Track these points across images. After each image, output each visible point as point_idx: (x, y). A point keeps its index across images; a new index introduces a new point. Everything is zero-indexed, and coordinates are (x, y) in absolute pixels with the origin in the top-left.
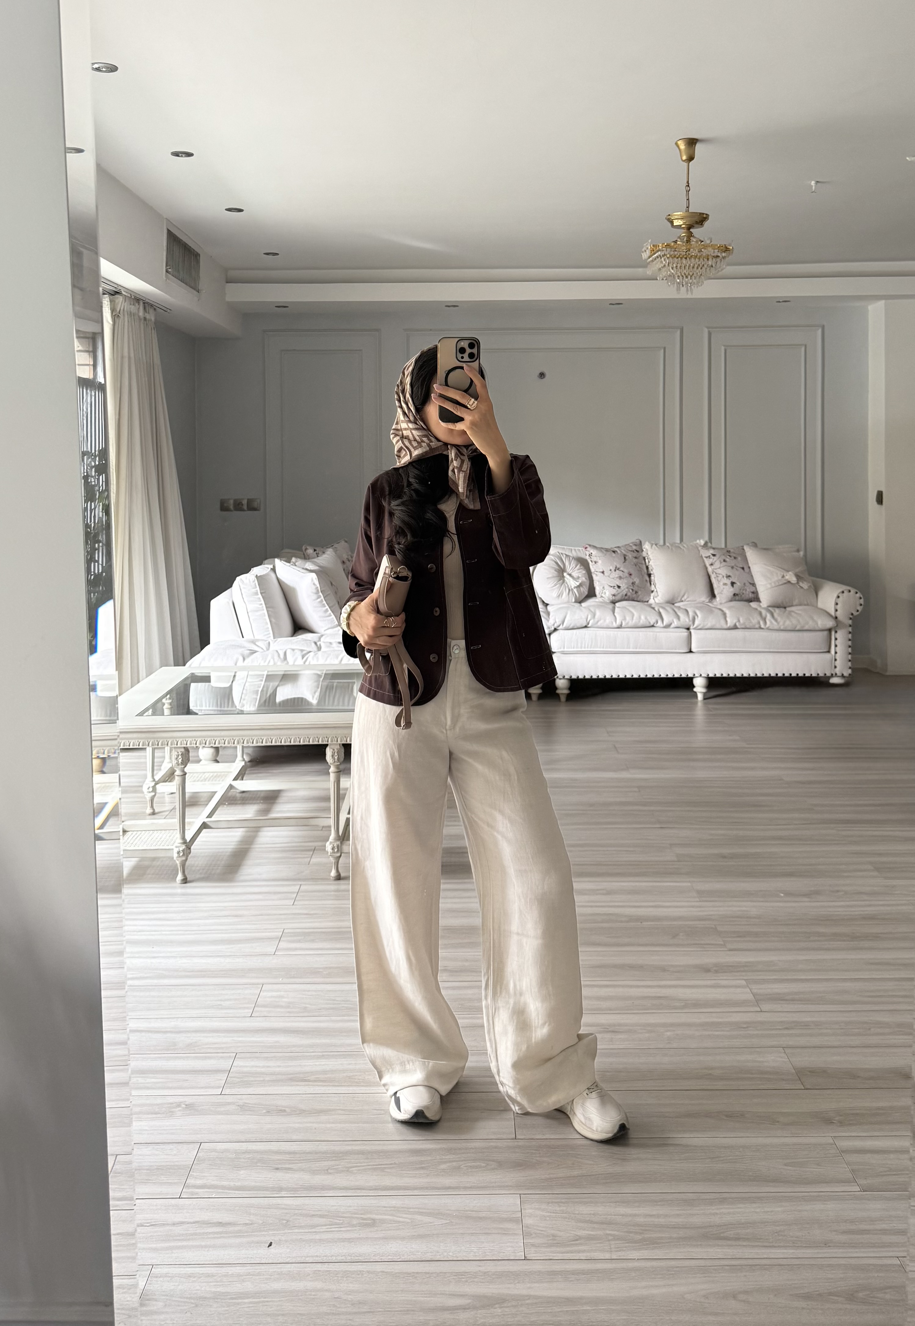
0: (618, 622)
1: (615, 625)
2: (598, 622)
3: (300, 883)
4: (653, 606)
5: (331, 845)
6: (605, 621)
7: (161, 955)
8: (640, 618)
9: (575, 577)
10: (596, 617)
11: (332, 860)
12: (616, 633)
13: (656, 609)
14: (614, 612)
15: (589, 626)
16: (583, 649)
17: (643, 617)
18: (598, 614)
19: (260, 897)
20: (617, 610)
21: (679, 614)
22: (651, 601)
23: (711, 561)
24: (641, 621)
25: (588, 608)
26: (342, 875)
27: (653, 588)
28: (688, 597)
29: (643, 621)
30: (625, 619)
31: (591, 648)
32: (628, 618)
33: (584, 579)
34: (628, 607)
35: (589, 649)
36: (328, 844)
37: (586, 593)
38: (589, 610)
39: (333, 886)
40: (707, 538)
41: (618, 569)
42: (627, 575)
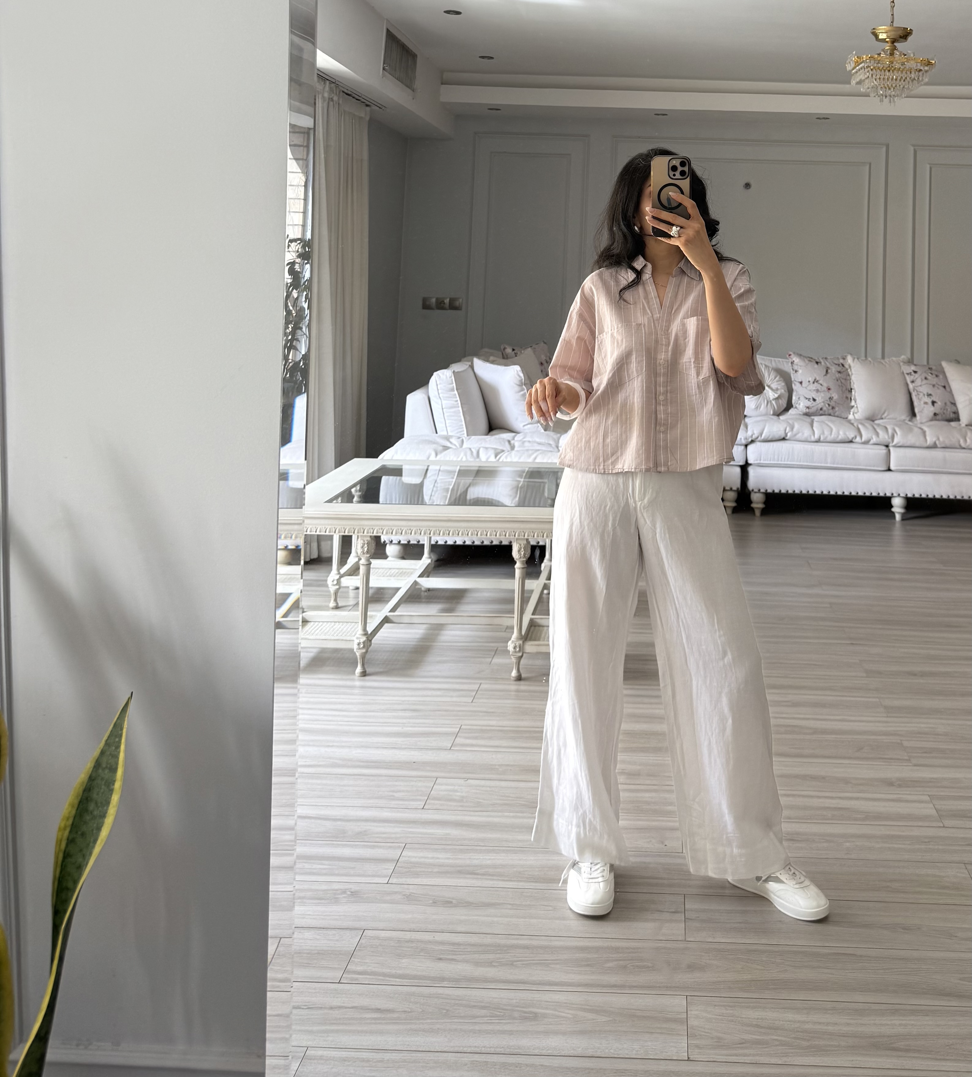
0: (817, 436)
1: (813, 439)
2: (795, 435)
3: (480, 682)
4: (852, 422)
5: (513, 645)
6: (803, 434)
7: (335, 744)
8: (839, 434)
9: (774, 388)
10: (795, 430)
11: (514, 660)
12: (813, 447)
13: (855, 425)
14: (812, 426)
15: (787, 438)
16: (780, 462)
17: (841, 433)
18: (797, 426)
19: (439, 693)
20: (815, 424)
21: (878, 430)
22: (851, 417)
23: (912, 378)
24: (840, 437)
25: (786, 421)
26: (523, 676)
27: (853, 403)
28: (888, 415)
29: (841, 436)
30: (823, 433)
31: (788, 461)
32: (826, 433)
33: (782, 391)
34: (827, 422)
35: (786, 463)
36: (510, 643)
37: (785, 406)
38: (788, 422)
39: (513, 687)
40: (909, 355)
41: (817, 381)
42: (826, 389)
